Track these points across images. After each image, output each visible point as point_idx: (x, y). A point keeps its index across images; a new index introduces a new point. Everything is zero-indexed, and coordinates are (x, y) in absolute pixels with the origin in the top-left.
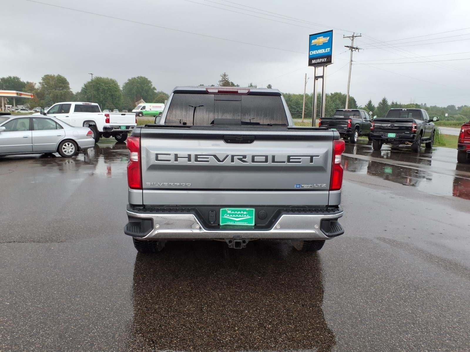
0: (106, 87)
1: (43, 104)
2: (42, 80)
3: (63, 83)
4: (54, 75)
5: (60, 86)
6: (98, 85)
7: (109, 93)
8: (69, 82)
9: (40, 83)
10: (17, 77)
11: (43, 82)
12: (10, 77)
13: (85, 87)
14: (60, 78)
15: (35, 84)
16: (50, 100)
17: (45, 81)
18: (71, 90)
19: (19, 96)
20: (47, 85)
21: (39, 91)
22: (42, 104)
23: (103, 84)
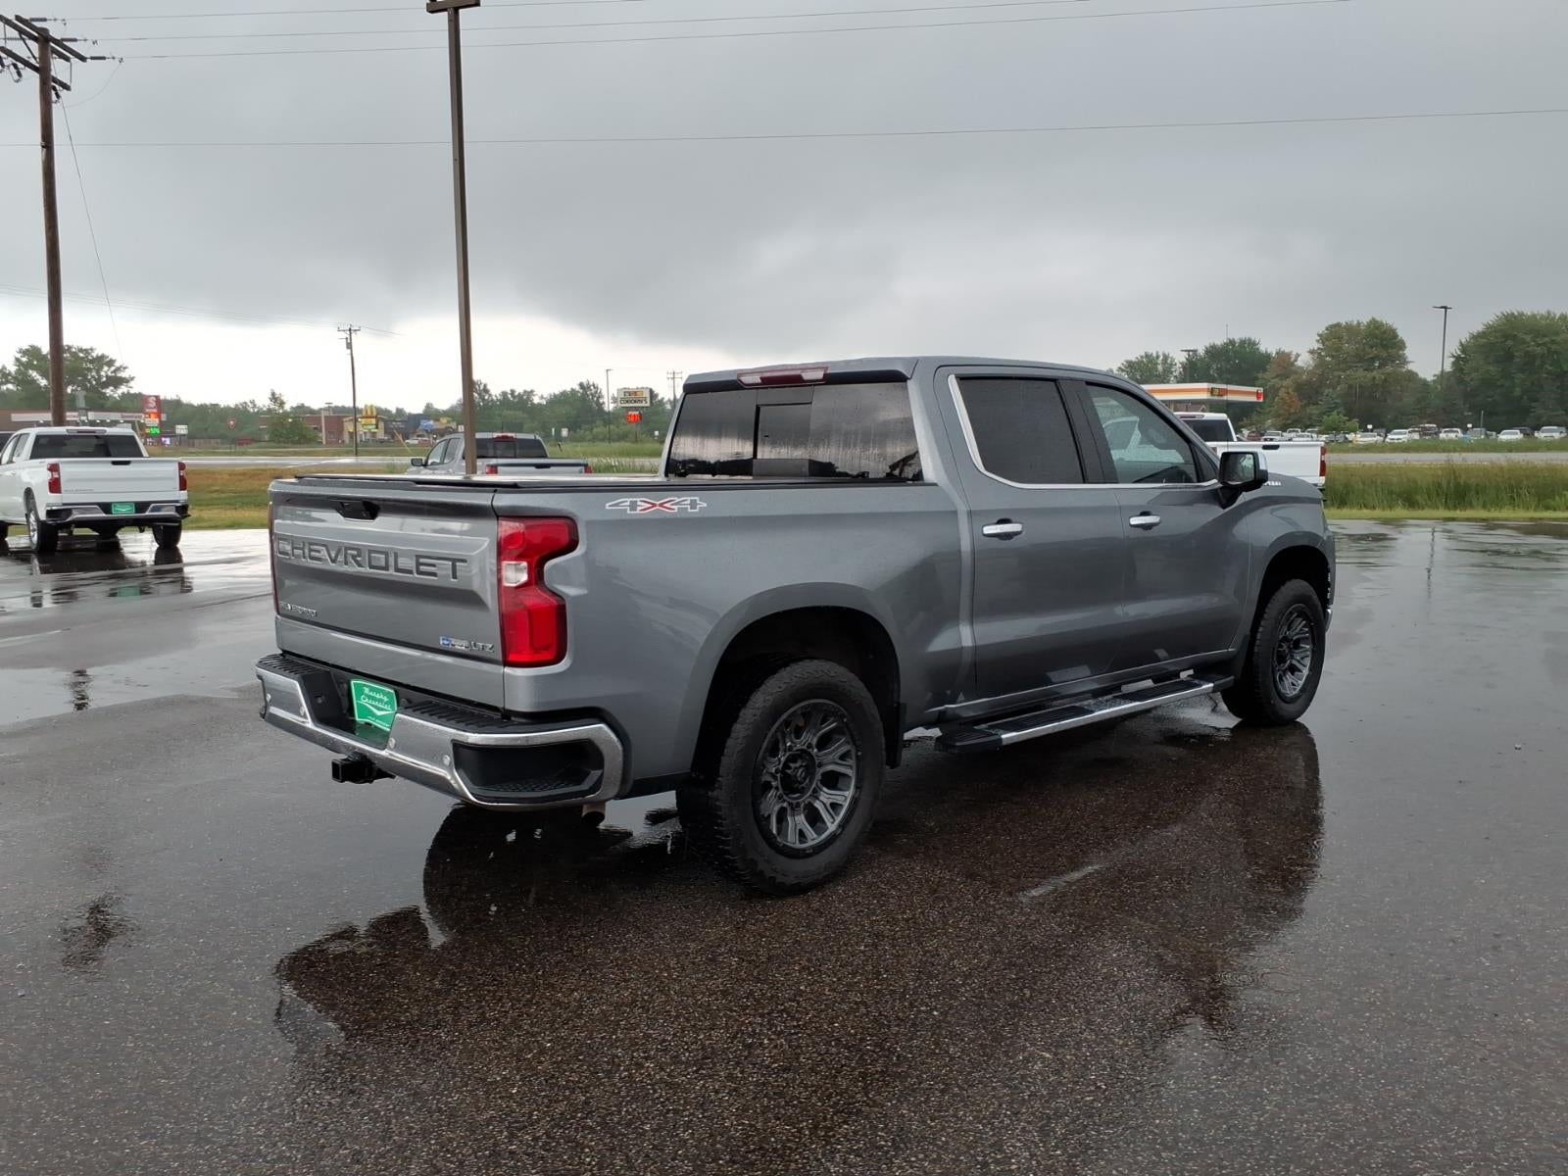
0: (1539, 345)
1: (1314, 417)
2: (1318, 341)
3: (1385, 347)
4: (1359, 323)
5: (1371, 356)
6: (1510, 343)
7: (1550, 368)
8: (1405, 339)
9: (1312, 352)
10: (1250, 340)
11: (1319, 349)
12: (1232, 342)
13: (1463, 351)
14: (1377, 332)
15: (1298, 355)
16: (1335, 403)
17: (1327, 343)
18: (1411, 367)
19: (1216, 398)
20: (1332, 357)
21: (1304, 377)
22: (1310, 419)
23: (1528, 338)
